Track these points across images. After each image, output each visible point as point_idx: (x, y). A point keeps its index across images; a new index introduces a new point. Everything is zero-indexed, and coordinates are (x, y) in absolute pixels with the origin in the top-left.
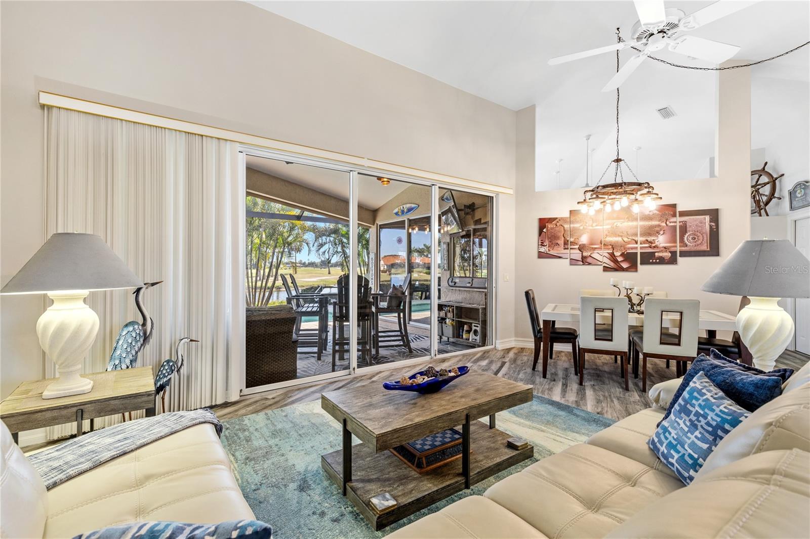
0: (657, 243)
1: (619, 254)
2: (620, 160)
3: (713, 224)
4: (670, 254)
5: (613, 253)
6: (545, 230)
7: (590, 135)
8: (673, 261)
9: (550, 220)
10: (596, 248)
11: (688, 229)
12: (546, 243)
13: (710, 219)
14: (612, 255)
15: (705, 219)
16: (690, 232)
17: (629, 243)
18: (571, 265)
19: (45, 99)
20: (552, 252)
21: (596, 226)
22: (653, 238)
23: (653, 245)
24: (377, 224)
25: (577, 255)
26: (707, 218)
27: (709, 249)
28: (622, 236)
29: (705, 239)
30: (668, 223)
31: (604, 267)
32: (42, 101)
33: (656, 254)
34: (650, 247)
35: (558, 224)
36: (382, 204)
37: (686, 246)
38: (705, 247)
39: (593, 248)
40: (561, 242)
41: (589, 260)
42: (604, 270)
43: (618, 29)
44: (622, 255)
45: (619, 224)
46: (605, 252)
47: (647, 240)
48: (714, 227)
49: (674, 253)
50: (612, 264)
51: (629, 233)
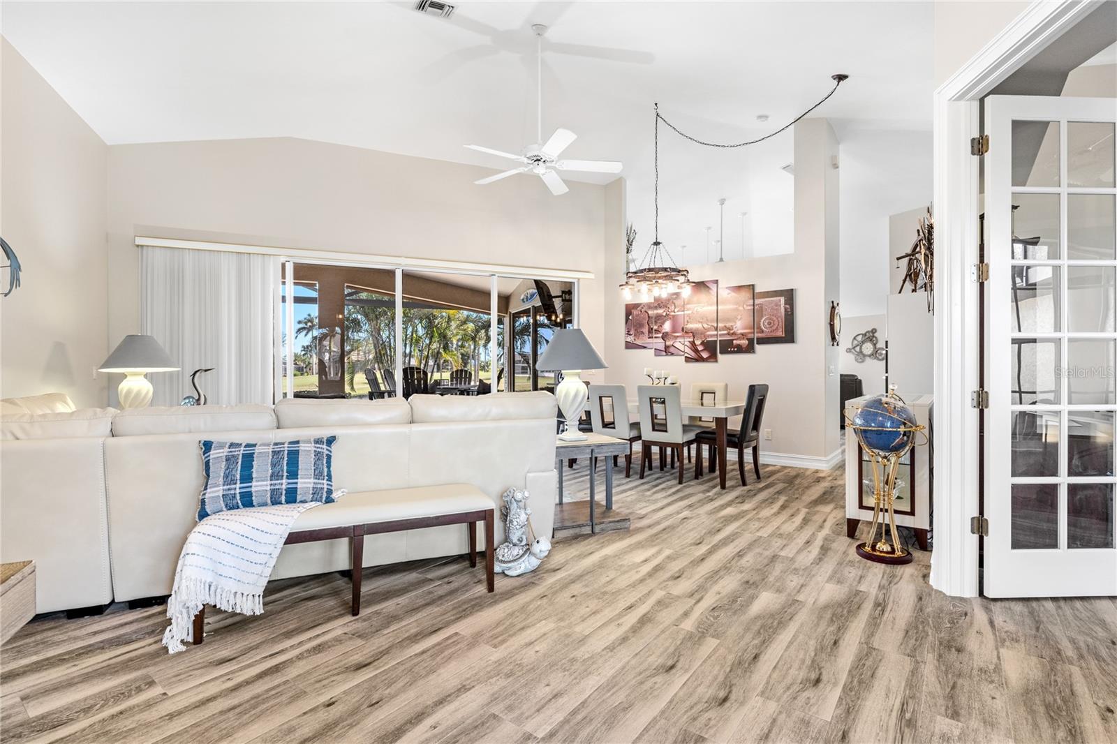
0: (735, 330)
1: (700, 343)
2: (659, 243)
3: (788, 306)
4: (747, 342)
5: (694, 342)
6: (630, 317)
7: (724, 200)
8: (750, 349)
9: (636, 306)
10: (678, 336)
11: (764, 313)
12: (632, 332)
13: (785, 300)
14: (693, 343)
15: (780, 301)
16: (765, 315)
17: (708, 330)
18: (656, 355)
19: (139, 241)
20: (638, 342)
21: (678, 311)
22: (731, 324)
23: (732, 332)
24: (510, 313)
25: (659, 343)
26: (782, 299)
27: (784, 336)
28: (701, 322)
29: (780, 323)
30: (745, 306)
31: (686, 357)
32: (137, 243)
33: (734, 342)
34: (728, 334)
35: (643, 310)
36: (515, 288)
37: (763, 332)
38: (780, 333)
39: (675, 336)
40: (646, 330)
41: (672, 350)
42: (686, 361)
43: (656, 104)
44: (703, 343)
45: (699, 310)
46: (687, 340)
47: (725, 326)
48: (789, 310)
49: (751, 341)
50: (693, 354)
51: (709, 318)
